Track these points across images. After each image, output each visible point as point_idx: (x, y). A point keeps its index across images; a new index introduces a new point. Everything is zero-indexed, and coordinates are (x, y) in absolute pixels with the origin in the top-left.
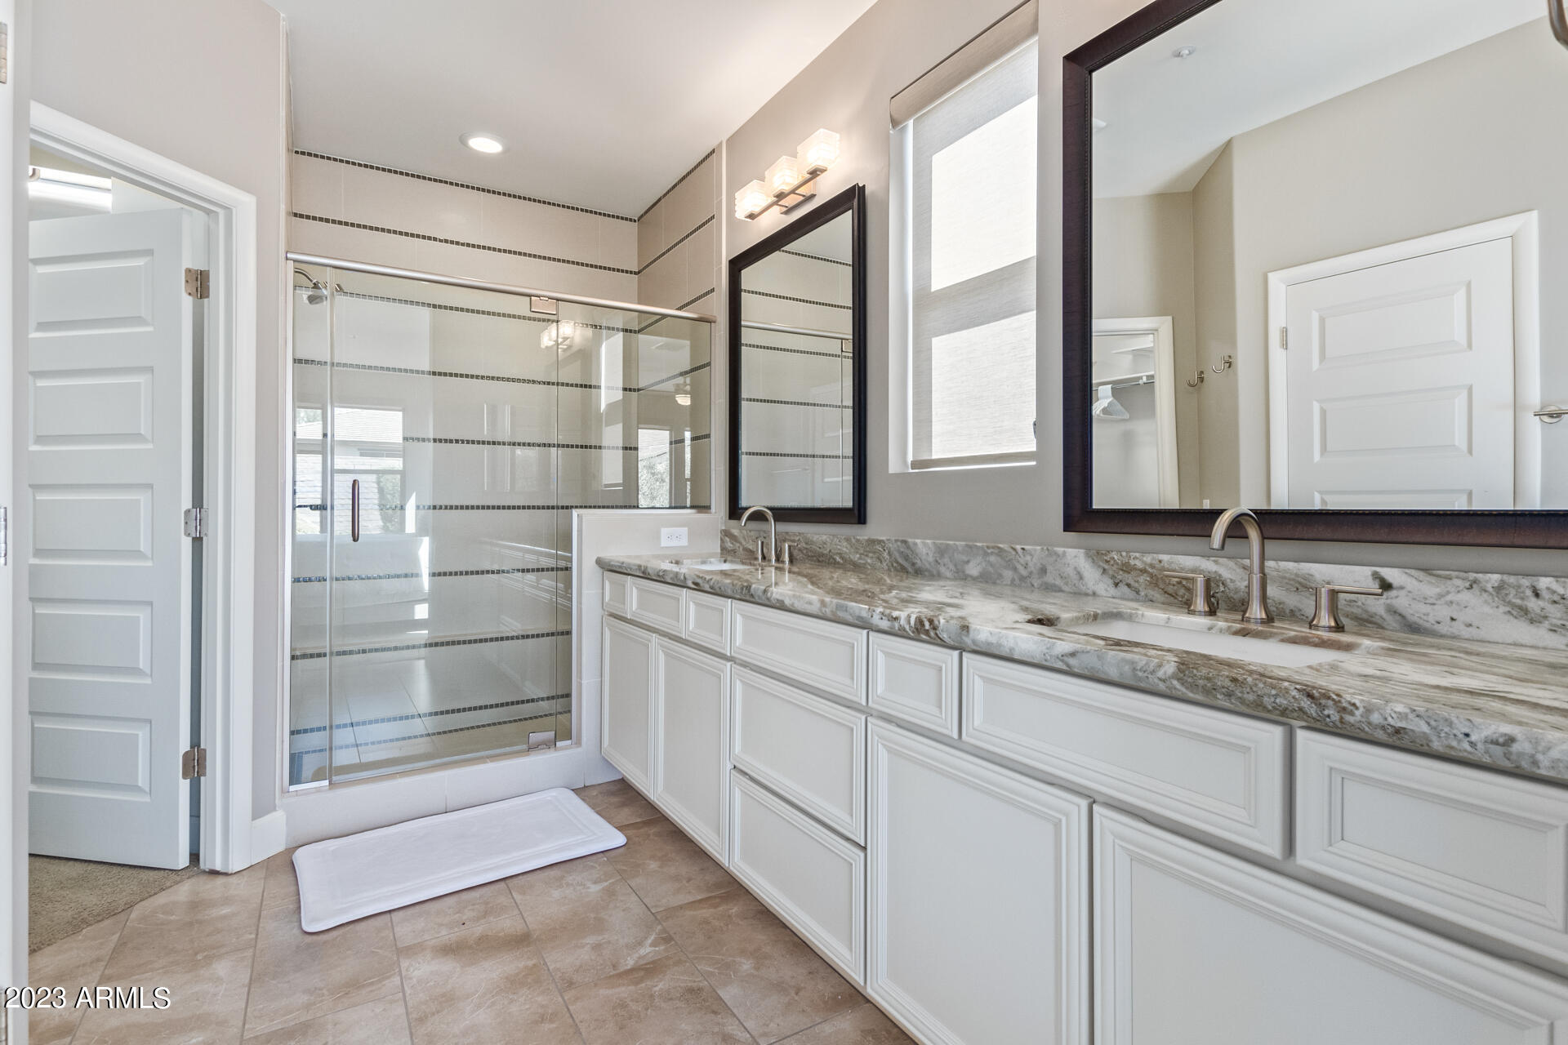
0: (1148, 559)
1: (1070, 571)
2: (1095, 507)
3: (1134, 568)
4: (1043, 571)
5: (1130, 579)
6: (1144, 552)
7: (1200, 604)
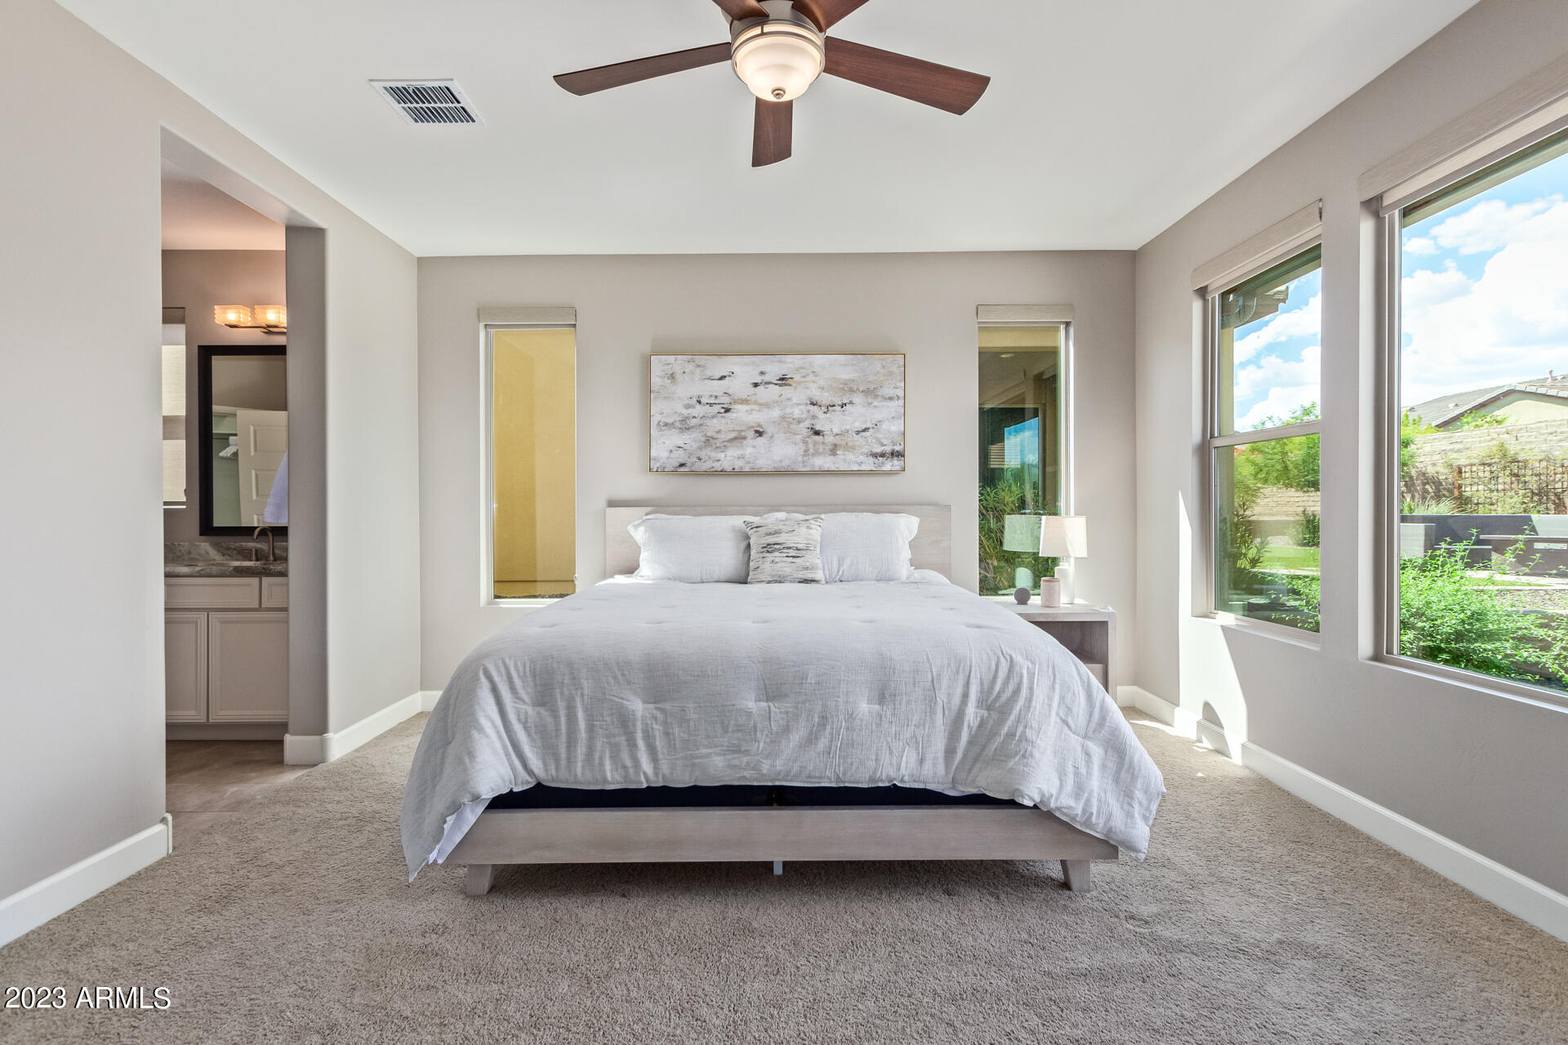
0: (237, 545)
1: (203, 552)
2: (215, 525)
3: (230, 549)
4: (189, 553)
5: (229, 552)
6: (235, 542)
7: (254, 558)
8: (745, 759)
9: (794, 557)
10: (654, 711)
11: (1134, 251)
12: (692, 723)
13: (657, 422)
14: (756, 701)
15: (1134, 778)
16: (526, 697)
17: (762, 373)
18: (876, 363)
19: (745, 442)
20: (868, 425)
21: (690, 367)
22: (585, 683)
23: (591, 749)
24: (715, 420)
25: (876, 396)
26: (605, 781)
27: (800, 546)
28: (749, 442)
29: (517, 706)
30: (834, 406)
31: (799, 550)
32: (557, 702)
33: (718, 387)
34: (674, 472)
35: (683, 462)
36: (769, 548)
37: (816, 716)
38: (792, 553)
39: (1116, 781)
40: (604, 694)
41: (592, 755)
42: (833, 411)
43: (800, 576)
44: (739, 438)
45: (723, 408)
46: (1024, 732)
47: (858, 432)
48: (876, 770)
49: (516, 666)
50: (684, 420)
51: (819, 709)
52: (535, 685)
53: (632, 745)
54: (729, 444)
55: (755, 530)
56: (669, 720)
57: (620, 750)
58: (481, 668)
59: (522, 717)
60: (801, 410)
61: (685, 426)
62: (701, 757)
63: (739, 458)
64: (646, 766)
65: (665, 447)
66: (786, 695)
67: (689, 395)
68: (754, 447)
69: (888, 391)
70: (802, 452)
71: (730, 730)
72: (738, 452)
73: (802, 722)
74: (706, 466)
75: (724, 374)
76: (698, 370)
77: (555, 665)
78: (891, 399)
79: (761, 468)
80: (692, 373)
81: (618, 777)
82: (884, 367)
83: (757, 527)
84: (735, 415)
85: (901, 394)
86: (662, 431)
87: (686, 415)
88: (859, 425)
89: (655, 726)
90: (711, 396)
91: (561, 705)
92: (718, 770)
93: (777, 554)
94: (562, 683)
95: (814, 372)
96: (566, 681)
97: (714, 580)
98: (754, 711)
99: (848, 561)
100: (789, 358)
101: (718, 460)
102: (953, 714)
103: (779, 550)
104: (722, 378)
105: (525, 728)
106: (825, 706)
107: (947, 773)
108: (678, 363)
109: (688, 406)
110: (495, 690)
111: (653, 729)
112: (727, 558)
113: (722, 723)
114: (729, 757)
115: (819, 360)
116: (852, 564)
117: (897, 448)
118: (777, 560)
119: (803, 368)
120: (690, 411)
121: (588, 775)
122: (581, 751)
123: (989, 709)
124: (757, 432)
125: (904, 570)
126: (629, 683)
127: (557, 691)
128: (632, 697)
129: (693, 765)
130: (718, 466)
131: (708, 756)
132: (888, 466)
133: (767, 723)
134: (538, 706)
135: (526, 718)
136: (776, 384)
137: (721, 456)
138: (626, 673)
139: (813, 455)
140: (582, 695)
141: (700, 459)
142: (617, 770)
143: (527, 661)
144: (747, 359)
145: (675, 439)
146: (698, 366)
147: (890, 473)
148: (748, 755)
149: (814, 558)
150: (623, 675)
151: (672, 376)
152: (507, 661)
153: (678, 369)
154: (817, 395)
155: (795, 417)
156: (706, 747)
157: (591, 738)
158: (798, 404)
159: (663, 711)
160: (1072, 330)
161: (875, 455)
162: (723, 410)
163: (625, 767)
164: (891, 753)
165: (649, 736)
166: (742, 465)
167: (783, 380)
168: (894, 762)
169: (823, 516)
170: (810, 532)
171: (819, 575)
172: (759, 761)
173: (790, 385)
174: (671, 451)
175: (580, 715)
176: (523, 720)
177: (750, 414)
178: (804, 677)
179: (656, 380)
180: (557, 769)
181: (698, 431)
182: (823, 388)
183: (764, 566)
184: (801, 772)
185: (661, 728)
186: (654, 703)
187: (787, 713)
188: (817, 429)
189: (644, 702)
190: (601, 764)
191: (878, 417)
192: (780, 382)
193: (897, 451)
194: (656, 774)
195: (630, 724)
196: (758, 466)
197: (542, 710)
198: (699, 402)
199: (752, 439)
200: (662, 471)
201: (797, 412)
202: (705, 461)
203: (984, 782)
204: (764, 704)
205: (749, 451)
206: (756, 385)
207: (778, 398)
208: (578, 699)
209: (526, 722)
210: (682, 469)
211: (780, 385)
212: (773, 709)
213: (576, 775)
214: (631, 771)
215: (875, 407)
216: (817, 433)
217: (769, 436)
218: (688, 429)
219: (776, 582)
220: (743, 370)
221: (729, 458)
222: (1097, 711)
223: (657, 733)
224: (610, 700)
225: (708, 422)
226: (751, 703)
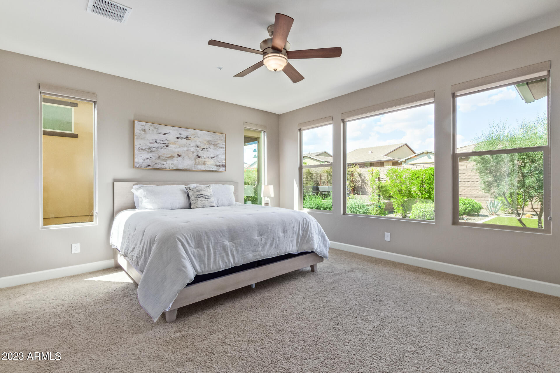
8: (257, 253)
9: (207, 199)
10: (232, 244)
11: (279, 115)
12: (243, 245)
13: (138, 148)
14: (257, 236)
15: (326, 243)
16: (192, 245)
17: (180, 134)
18: (217, 136)
19: (174, 158)
20: (215, 156)
21: (152, 128)
22: (212, 238)
23: (215, 259)
24: (162, 149)
25: (217, 147)
26: (220, 268)
27: (209, 195)
28: (176, 158)
29: (190, 249)
30: (204, 148)
31: (208, 196)
32: (203, 245)
33: (163, 137)
34: (145, 168)
35: (149, 164)
36: (199, 196)
37: (272, 238)
38: (207, 197)
39: (324, 244)
40: (218, 241)
41: (216, 261)
42: (204, 150)
43: (210, 205)
44: (172, 157)
45: (165, 145)
46: (311, 235)
47: (212, 158)
48: (285, 250)
49: (188, 236)
50: (150, 148)
51: (272, 236)
52: (195, 241)
53: (227, 255)
54: (168, 159)
55: (191, 190)
56: (237, 246)
57: (224, 258)
58: (176, 238)
59: (193, 253)
60: (194, 149)
61: (150, 150)
62: (246, 255)
63: (171, 164)
64: (232, 261)
65: (141, 158)
66: (264, 234)
67: (152, 139)
68: (177, 160)
69: (221, 146)
70: (194, 163)
71: (253, 246)
72: (172, 162)
73: (269, 240)
74: (159, 166)
75: (166, 133)
76: (155, 130)
77: (201, 234)
78: (222, 148)
79: (180, 168)
80: (153, 130)
81: (224, 266)
82: (219, 137)
83: (192, 189)
84: (170, 148)
85: (224, 147)
86: (140, 152)
87: (150, 146)
88: (212, 156)
89: (233, 248)
90: (161, 140)
91: (205, 246)
92: (251, 257)
93: (202, 198)
94: (205, 239)
95: (198, 136)
96: (206, 238)
97: (176, 208)
98: (258, 239)
99: (220, 200)
100: (189, 130)
101: (164, 165)
102: (297, 233)
103: (202, 196)
104: (165, 134)
105: (194, 256)
106: (273, 235)
107: (297, 248)
108: (147, 126)
109: (151, 143)
110: (183, 245)
111: (233, 249)
112: (182, 200)
113: (251, 244)
114: (253, 253)
115: (200, 132)
116: (221, 201)
117: (224, 164)
118: (202, 200)
119: (194, 134)
120: (152, 145)
121: (215, 268)
122: (212, 260)
123: (303, 231)
124: (178, 155)
125: (235, 203)
126: (224, 236)
127: (203, 242)
128: (225, 241)
129: (244, 258)
130: (163, 167)
131: (248, 254)
132: (221, 169)
133: (261, 242)
134: (197, 248)
135: (194, 253)
136: (185, 139)
137: (165, 163)
138: (223, 233)
139: (198, 164)
140: (211, 242)
141: (156, 164)
142: (223, 264)
143: (191, 234)
144: (174, 128)
145: (146, 155)
146: (155, 128)
147: (221, 172)
148: (258, 252)
149: (213, 199)
150: (222, 234)
151: (144, 131)
152: (184, 234)
153: (147, 128)
154: (199, 144)
155: (192, 151)
156: (247, 252)
157: (215, 256)
158: (193, 147)
159: (235, 243)
160: (266, 134)
161: (217, 166)
162: (165, 146)
163: (226, 263)
164: (287, 245)
165: (232, 251)
166: (173, 167)
167: (187, 138)
168: (289, 247)
169: (212, 185)
170: (210, 190)
171: (215, 205)
172: (261, 253)
173: (190, 140)
174: (144, 160)
175: (211, 249)
176: (193, 254)
177: (176, 148)
178: (268, 228)
179: (137, 131)
180: (204, 268)
181: (156, 153)
182: (201, 142)
183: (198, 202)
184: (270, 254)
185: (235, 249)
186: (232, 241)
187: (265, 239)
188: (199, 156)
189: (229, 242)
190: (219, 263)
191: (218, 153)
192: (186, 138)
193: (224, 165)
194: (234, 263)
195: (226, 249)
196: (179, 167)
197: (198, 249)
198: (156, 142)
199: (177, 157)
200: (140, 168)
201: (192, 149)
202: (158, 165)
203: (305, 248)
204: (259, 237)
205: (175, 162)
206: (178, 138)
207: (185, 144)
208: (210, 244)
209: (194, 254)
210: (149, 167)
211: (187, 139)
212: (262, 238)
213: (211, 268)
214: (228, 263)
215: (217, 150)
216: (199, 157)
217: (183, 157)
218: (152, 152)
219: (202, 207)
220: (173, 133)
221: (168, 164)
222: (319, 229)
223: (234, 250)
224: (220, 242)
225: (159, 150)
226: (256, 237)
